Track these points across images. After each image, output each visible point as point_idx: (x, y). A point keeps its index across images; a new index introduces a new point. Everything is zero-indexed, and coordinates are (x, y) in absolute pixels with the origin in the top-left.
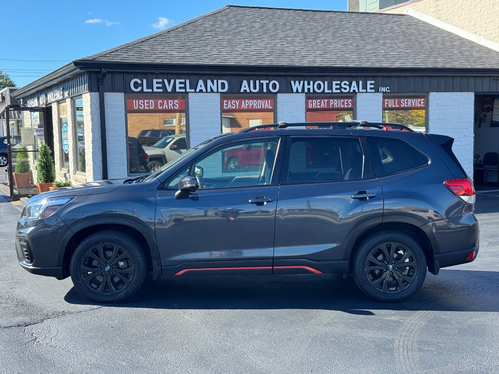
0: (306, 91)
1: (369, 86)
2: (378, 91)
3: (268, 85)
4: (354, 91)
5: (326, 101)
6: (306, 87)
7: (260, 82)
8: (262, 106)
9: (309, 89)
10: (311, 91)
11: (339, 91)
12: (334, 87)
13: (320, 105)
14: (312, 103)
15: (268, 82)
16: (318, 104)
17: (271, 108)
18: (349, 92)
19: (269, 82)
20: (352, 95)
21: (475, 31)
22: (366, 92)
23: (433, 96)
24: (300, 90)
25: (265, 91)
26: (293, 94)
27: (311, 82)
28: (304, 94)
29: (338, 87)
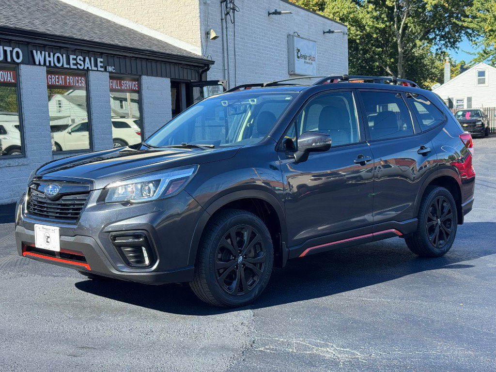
0: (48, 64)
1: (99, 64)
2: (106, 70)
3: (11, 52)
4: (88, 68)
5: (63, 77)
6: (48, 59)
7: (3, 48)
8: (4, 79)
9: (50, 62)
10: (52, 64)
11: (75, 67)
12: (72, 62)
13: (58, 82)
14: (51, 78)
15: (11, 49)
16: (57, 80)
17: (14, 81)
18: (83, 69)
19: (13, 49)
20: (85, 73)
21: (136, 20)
22: (97, 70)
23: (145, 79)
24: (42, 63)
25: (9, 60)
26: (35, 66)
27: (52, 54)
28: (45, 67)
29: (75, 62)
